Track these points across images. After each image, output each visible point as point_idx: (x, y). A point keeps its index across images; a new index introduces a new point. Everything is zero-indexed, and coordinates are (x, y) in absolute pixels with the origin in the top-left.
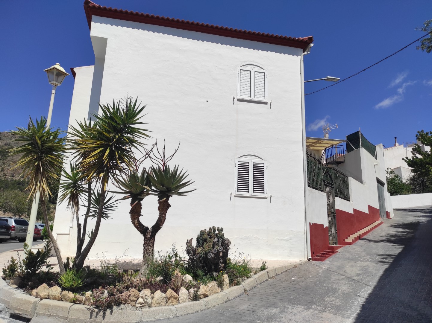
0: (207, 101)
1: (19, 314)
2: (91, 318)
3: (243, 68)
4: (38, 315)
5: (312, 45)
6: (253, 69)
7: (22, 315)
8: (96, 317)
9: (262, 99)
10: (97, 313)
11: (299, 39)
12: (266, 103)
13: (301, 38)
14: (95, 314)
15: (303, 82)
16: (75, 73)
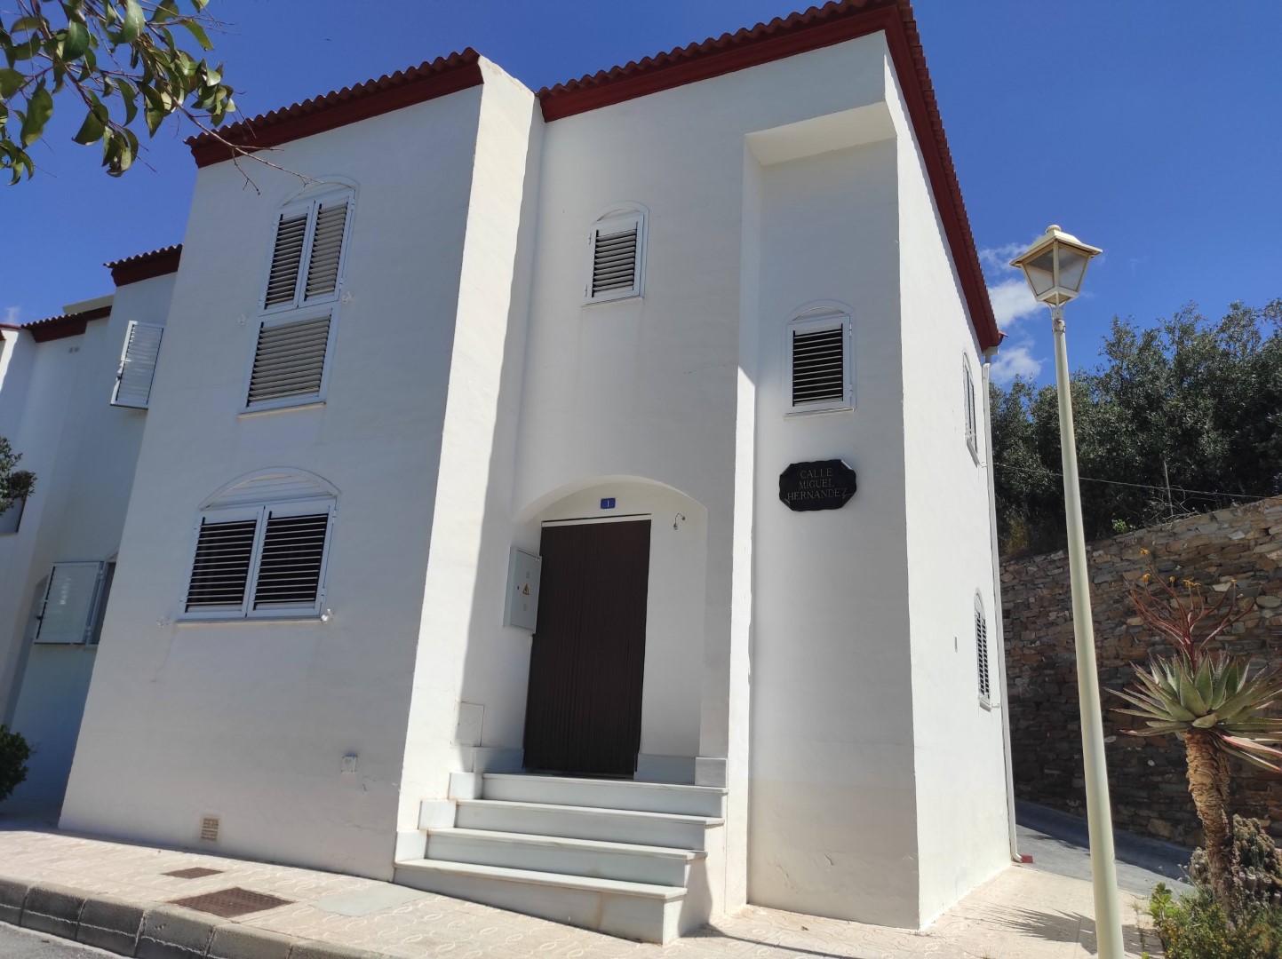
6: (969, 371)
16: (480, 81)
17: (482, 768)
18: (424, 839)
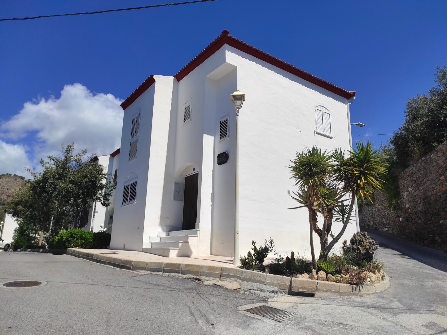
0: (300, 131)
1: (305, 291)
2: (353, 291)
3: (319, 108)
4: (319, 291)
5: (355, 98)
6: (324, 110)
7: (307, 292)
8: (356, 290)
9: (329, 134)
10: (356, 287)
11: (349, 92)
12: (331, 138)
13: (350, 92)
14: (354, 288)
15: (350, 124)
16: (155, 81)
17: (168, 231)
18: (151, 244)
